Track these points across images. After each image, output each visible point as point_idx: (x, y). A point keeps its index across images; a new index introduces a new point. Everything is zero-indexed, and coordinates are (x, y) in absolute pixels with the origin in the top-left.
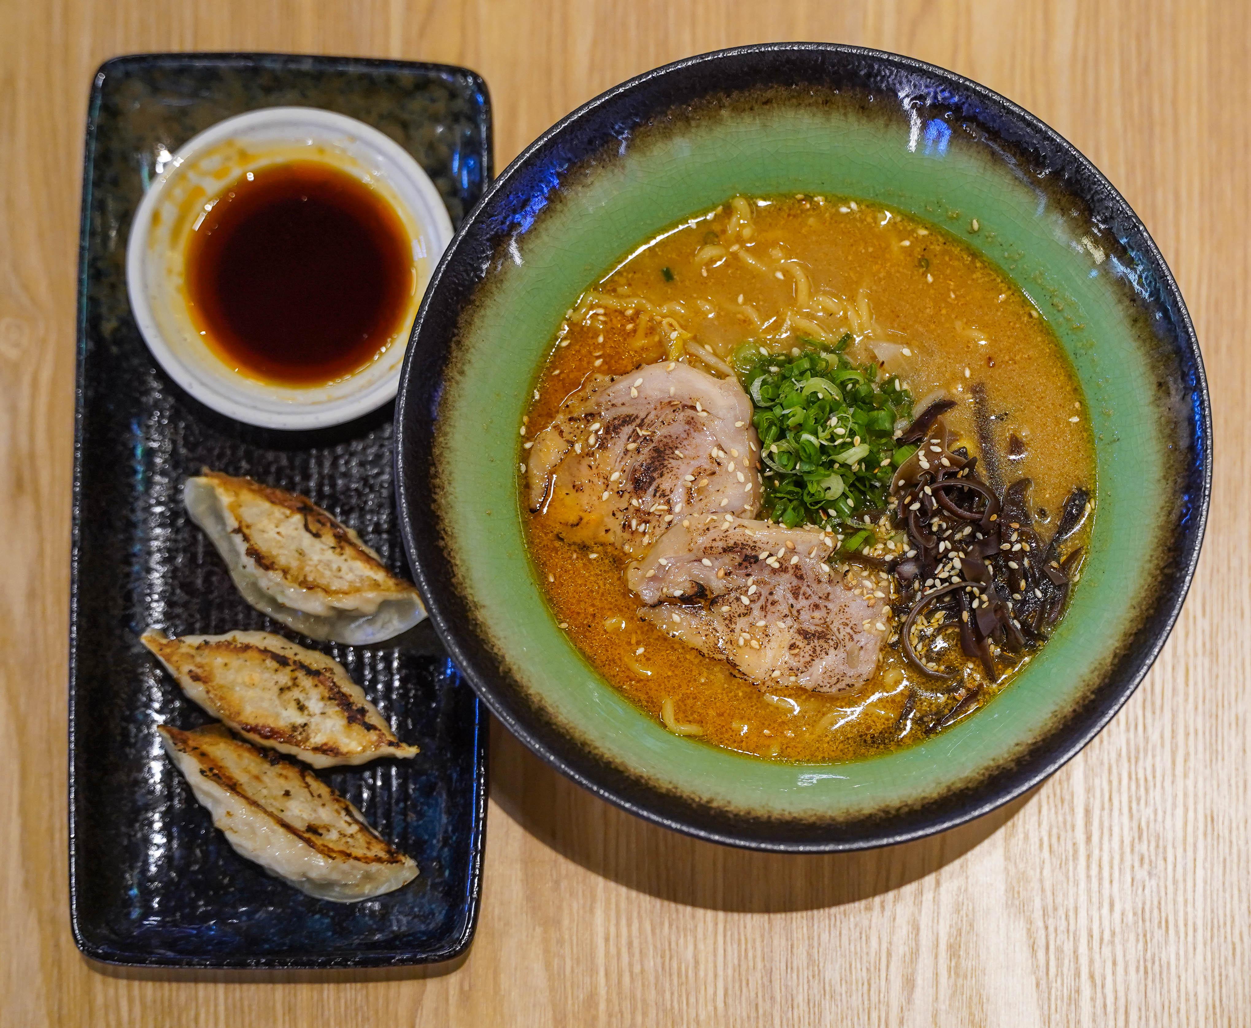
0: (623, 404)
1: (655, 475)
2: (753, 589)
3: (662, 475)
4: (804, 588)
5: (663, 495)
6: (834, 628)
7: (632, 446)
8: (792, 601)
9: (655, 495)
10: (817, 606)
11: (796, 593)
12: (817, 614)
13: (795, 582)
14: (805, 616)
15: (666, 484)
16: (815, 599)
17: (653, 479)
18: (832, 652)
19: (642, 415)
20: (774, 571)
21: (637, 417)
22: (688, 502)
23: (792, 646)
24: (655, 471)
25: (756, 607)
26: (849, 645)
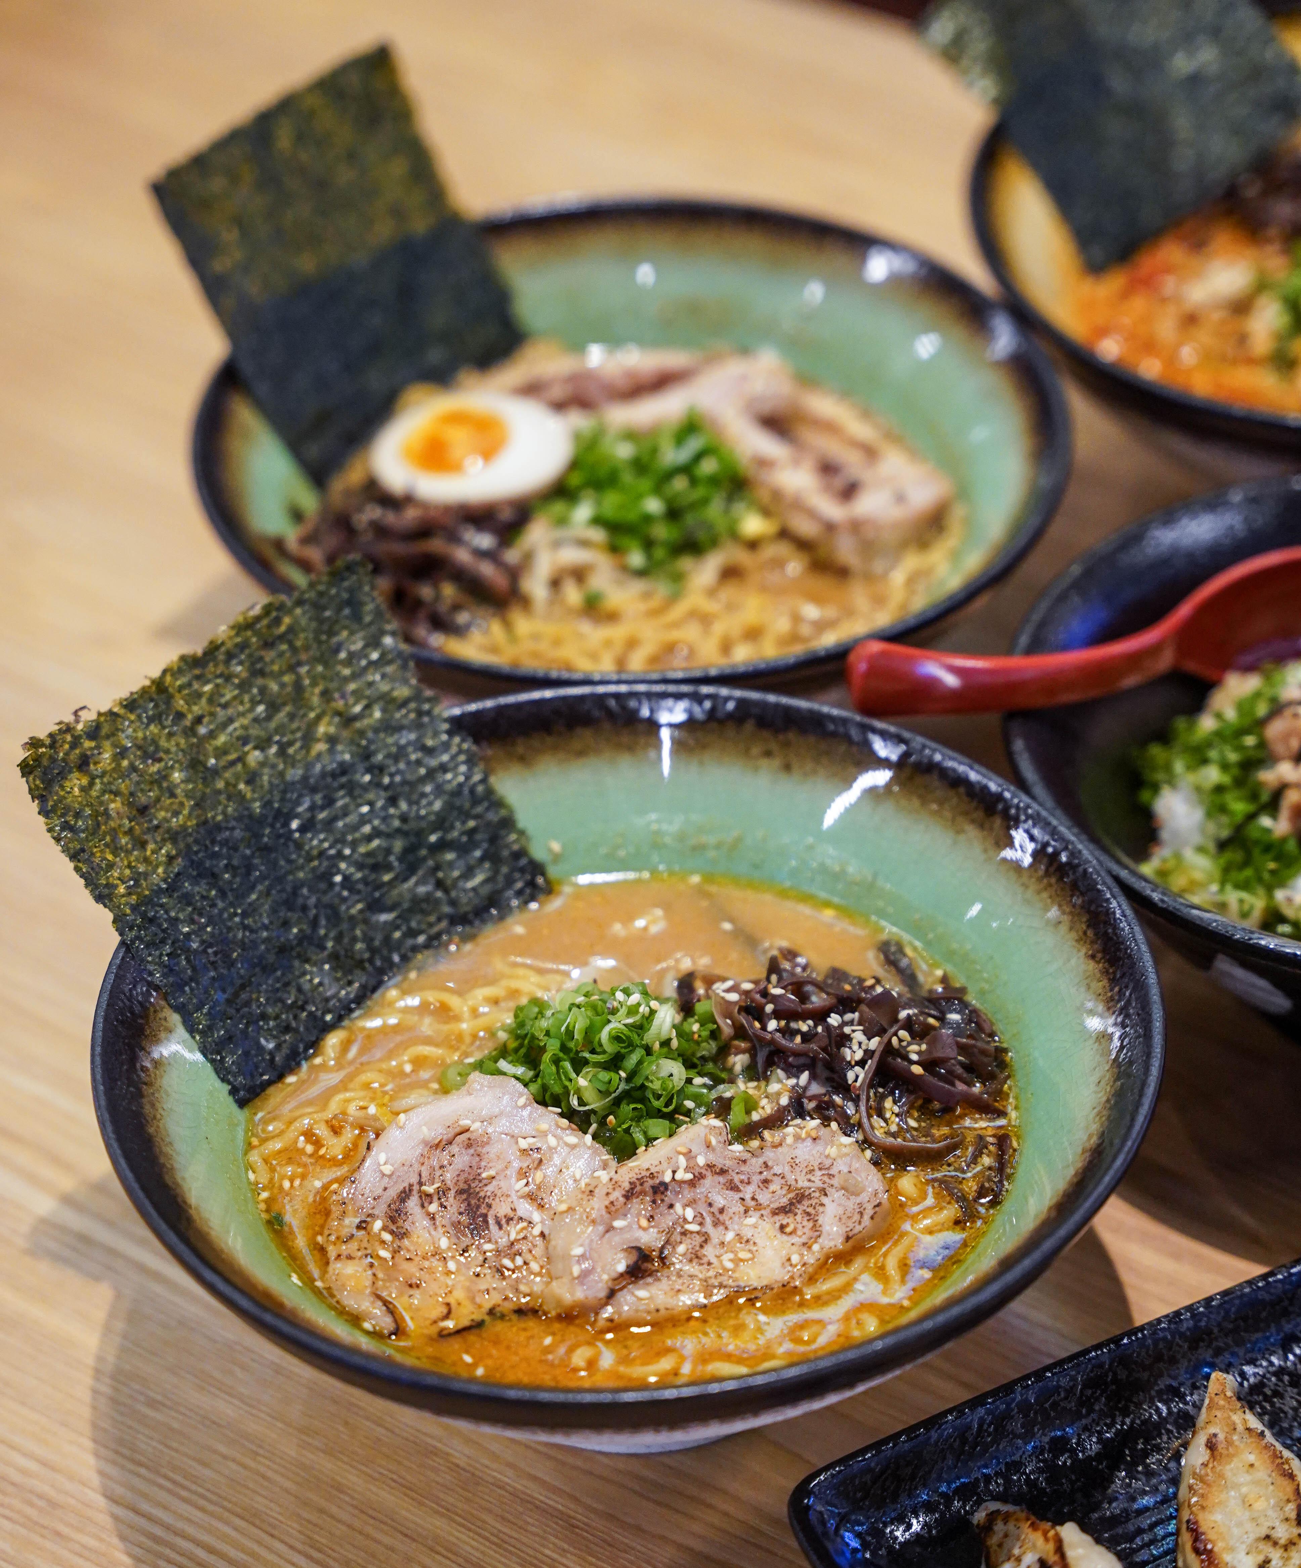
0: (385, 1189)
1: (483, 1210)
2: (689, 1213)
3: (489, 1206)
4: (736, 1179)
5: (509, 1220)
6: (803, 1183)
7: (433, 1208)
8: (737, 1196)
9: (501, 1228)
10: (766, 1182)
11: (734, 1188)
12: (773, 1187)
13: (721, 1179)
14: (764, 1197)
15: (501, 1209)
16: (756, 1179)
17: (485, 1216)
18: (825, 1200)
19: (414, 1180)
20: (692, 1184)
21: (411, 1185)
22: (541, 1206)
23: (782, 1228)
24: (478, 1207)
25: (709, 1228)
26: (835, 1182)
